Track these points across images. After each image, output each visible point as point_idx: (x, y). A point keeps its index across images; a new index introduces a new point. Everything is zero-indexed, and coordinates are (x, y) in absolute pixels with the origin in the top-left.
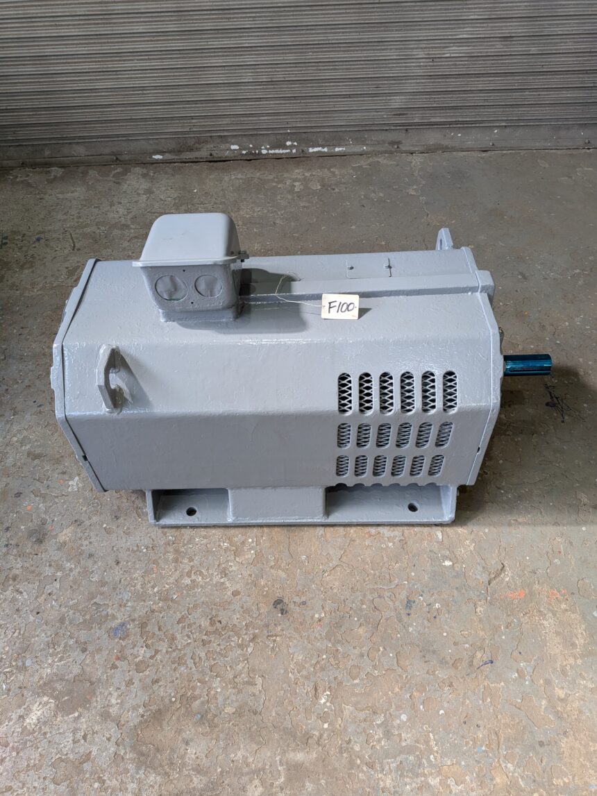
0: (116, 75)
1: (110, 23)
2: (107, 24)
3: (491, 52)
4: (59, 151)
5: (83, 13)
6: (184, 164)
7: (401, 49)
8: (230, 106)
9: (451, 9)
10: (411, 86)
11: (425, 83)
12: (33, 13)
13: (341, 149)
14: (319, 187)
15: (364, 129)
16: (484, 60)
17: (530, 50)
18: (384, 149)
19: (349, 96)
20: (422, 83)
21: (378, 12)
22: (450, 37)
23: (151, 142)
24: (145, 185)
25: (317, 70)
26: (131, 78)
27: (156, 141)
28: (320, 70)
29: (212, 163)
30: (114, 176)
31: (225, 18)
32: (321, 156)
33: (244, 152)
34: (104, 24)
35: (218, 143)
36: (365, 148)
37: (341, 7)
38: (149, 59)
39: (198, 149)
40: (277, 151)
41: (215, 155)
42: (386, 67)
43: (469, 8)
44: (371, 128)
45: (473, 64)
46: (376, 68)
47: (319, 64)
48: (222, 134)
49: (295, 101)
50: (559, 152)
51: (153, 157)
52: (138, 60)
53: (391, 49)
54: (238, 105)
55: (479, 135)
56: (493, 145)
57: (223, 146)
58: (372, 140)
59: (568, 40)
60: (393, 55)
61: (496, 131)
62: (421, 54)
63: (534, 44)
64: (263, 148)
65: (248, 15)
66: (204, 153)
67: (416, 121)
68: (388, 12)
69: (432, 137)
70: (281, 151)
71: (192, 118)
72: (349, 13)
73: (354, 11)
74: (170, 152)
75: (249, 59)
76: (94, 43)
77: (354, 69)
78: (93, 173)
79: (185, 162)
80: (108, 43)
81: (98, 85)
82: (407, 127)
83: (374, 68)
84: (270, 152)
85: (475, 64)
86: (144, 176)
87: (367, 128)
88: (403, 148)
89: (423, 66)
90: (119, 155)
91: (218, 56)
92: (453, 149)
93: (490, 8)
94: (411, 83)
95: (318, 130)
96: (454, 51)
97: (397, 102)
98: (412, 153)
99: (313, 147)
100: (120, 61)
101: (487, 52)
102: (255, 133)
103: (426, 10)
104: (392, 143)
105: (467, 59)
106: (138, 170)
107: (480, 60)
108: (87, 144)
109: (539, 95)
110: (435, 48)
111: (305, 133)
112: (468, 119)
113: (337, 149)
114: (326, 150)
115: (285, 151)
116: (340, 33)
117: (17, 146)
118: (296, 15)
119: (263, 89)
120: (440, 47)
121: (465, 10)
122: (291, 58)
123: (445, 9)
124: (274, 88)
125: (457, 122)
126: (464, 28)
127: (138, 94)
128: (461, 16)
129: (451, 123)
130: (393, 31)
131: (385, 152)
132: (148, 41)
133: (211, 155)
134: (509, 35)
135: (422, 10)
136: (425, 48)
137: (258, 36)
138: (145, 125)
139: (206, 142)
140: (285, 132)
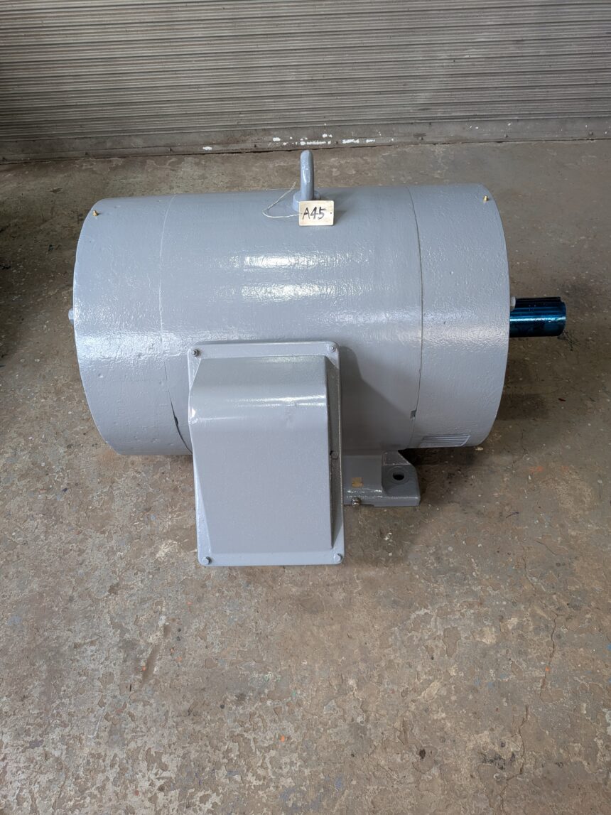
0: (176, 74)
1: (173, 29)
2: (170, 29)
3: (505, 54)
4: (119, 143)
5: (151, 21)
6: (231, 155)
7: (427, 51)
8: (274, 102)
9: (470, 16)
10: (434, 84)
11: (447, 81)
12: (107, 21)
13: (371, 141)
14: (354, 172)
15: (392, 122)
16: (499, 61)
17: (539, 52)
18: (410, 141)
19: (380, 93)
20: (445, 81)
21: (407, 19)
22: (470, 41)
23: (202, 135)
24: (198, 172)
25: (353, 70)
26: (189, 77)
27: (206, 134)
28: (355, 70)
29: (257, 154)
30: (169, 165)
31: (274, 24)
32: (353, 146)
33: (285, 144)
34: (168, 29)
35: (262, 136)
36: (393, 140)
37: (375, 15)
38: (205, 60)
39: (244, 141)
40: (314, 143)
41: (258, 146)
42: (413, 67)
43: (487, 16)
44: (398, 122)
45: (490, 64)
46: (404, 68)
47: (355, 65)
48: (266, 127)
49: (332, 98)
50: (566, 143)
51: (204, 148)
52: (196, 61)
53: (417, 51)
54: (281, 102)
55: (494, 129)
56: (507, 136)
57: (266, 139)
58: (399, 133)
59: (572, 43)
60: (420, 56)
61: (509, 124)
62: (444, 56)
63: (542, 46)
64: (302, 139)
65: (294, 22)
66: (249, 145)
67: (439, 115)
68: (415, 18)
69: (453, 130)
70: (318, 143)
71: (240, 113)
72: (382, 20)
73: (387, 18)
74: (218, 144)
75: (293, 60)
76: (158, 46)
77: (385, 68)
78: (150, 162)
79: (233, 153)
80: (170, 46)
81: (158, 83)
82: (430, 121)
83: (402, 68)
84: (308, 143)
85: (491, 64)
86: (197, 164)
87: (395, 122)
88: (427, 139)
89: (446, 66)
90: (173, 146)
91: (267, 57)
92: (473, 141)
93: (504, 15)
94: (434, 81)
95: (352, 124)
96: (473, 52)
97: (422, 98)
98: (435, 144)
99: (346, 139)
100: (180, 62)
101: (502, 54)
102: (296, 126)
103: (449, 17)
104: (418, 135)
105: (484, 60)
106: (190, 159)
107: (496, 61)
108: (144, 137)
109: (548, 91)
110: (457, 50)
111: (339, 126)
112: (484, 114)
113: (368, 141)
114: (358, 141)
115: (321, 143)
116: (373, 37)
117: (83, 138)
118: (336, 22)
119: (305, 86)
120: (460, 50)
121: (482, 17)
122: (329, 59)
123: (465, 17)
124: (314, 86)
125: (475, 116)
126: (482, 32)
127: (194, 91)
128: (479, 22)
129: (469, 117)
130: (420, 35)
131: (412, 143)
132: (205, 44)
133: (255, 146)
134: (520, 39)
135: (445, 18)
136: (448, 50)
137: (302, 40)
138: (198, 119)
139: (251, 134)
140: (321, 125)
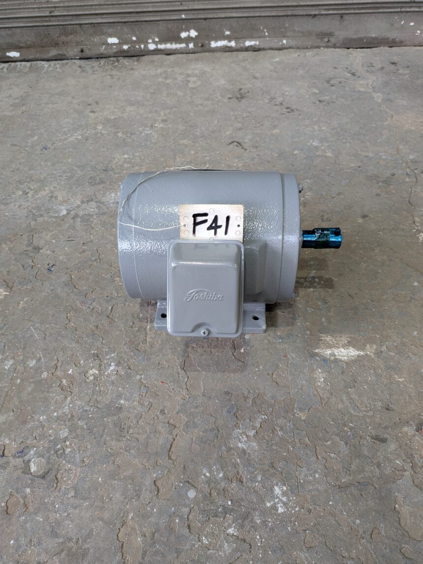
13: (253, 43)
15: (284, 13)
18: (309, 43)
23: (2, 32)
27: (10, 32)
29: (84, 61)
32: (227, 51)
33: (125, 47)
35: (91, 35)
39: (64, 43)
40: (169, 46)
41: (87, 51)
44: (294, 12)
48: (94, 21)
51: (8, 54)
57: (96, 39)
58: (294, 31)
64: (150, 41)
66: (73, 49)
69: (375, 27)
70: (174, 46)
74: (28, 47)
82: (342, 11)
84: (160, 46)
87: (289, 13)
88: (335, 41)
92: (403, 43)
95: (223, 15)
99: (217, 39)
102: (138, 18)
104: (322, 35)
111: (205, 19)
113: (248, 43)
114: (233, 44)
115: (179, 45)
131: (312, 46)
133: (82, 51)
139: (74, 32)
140: (178, 18)
